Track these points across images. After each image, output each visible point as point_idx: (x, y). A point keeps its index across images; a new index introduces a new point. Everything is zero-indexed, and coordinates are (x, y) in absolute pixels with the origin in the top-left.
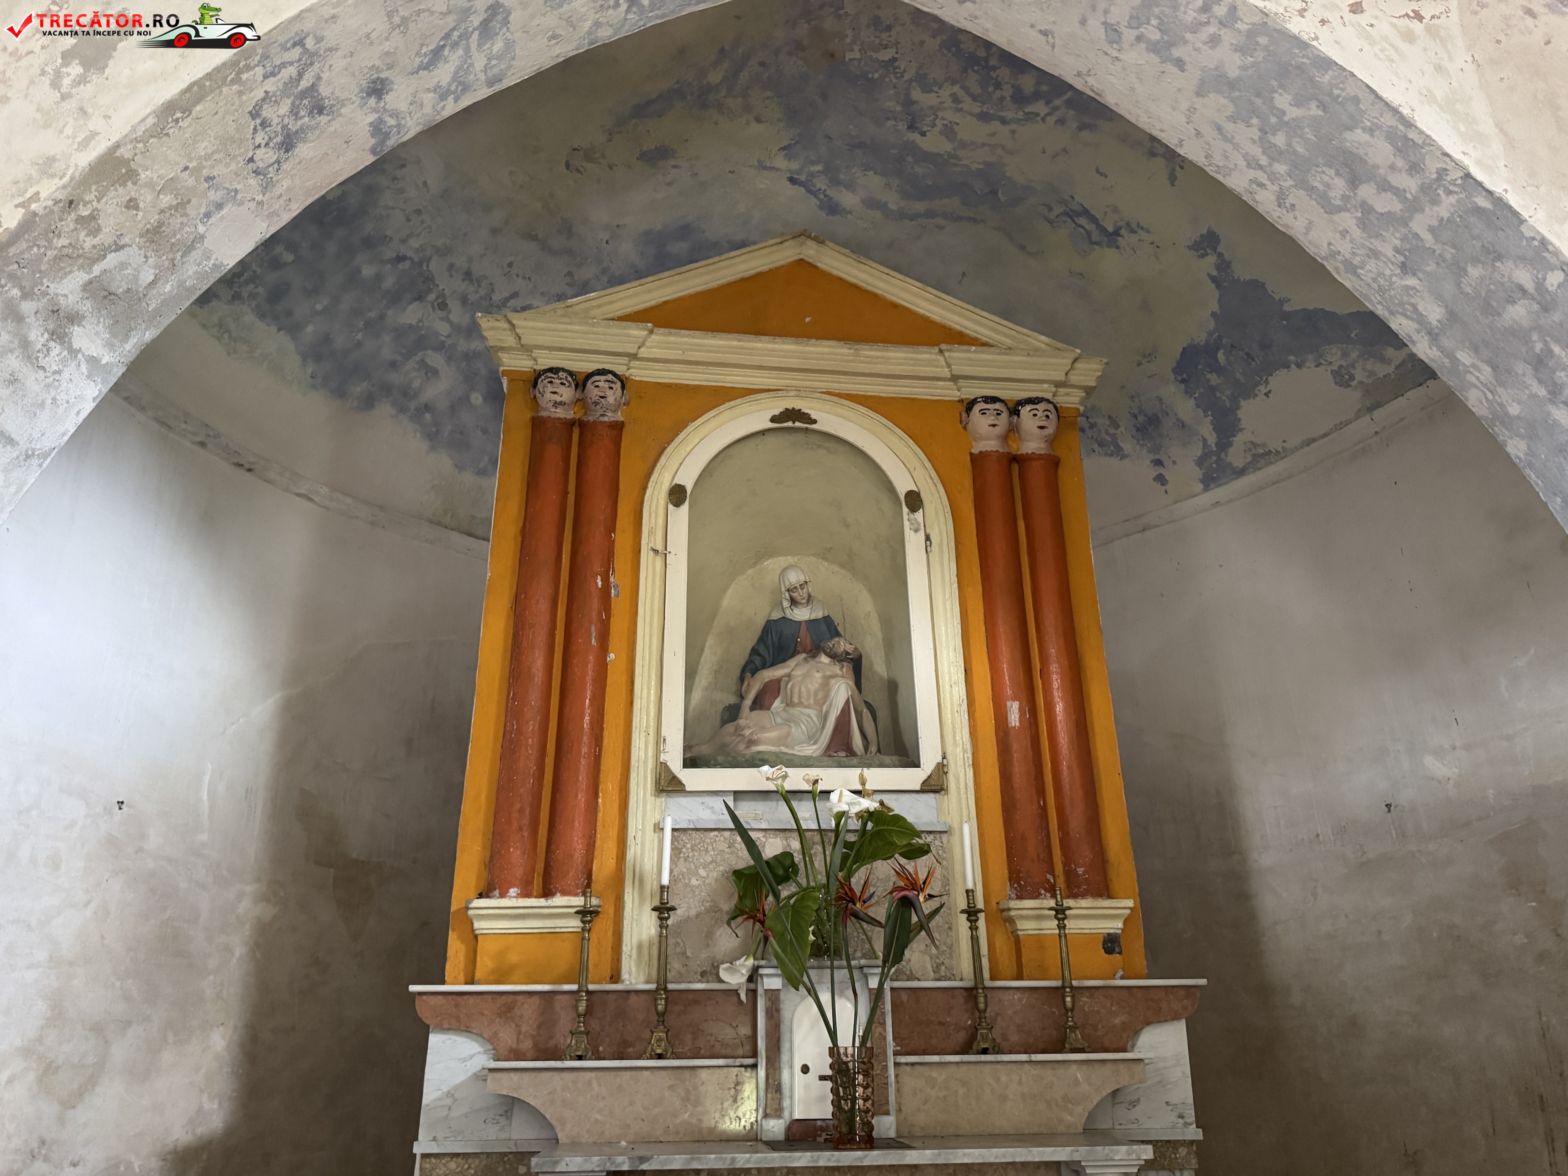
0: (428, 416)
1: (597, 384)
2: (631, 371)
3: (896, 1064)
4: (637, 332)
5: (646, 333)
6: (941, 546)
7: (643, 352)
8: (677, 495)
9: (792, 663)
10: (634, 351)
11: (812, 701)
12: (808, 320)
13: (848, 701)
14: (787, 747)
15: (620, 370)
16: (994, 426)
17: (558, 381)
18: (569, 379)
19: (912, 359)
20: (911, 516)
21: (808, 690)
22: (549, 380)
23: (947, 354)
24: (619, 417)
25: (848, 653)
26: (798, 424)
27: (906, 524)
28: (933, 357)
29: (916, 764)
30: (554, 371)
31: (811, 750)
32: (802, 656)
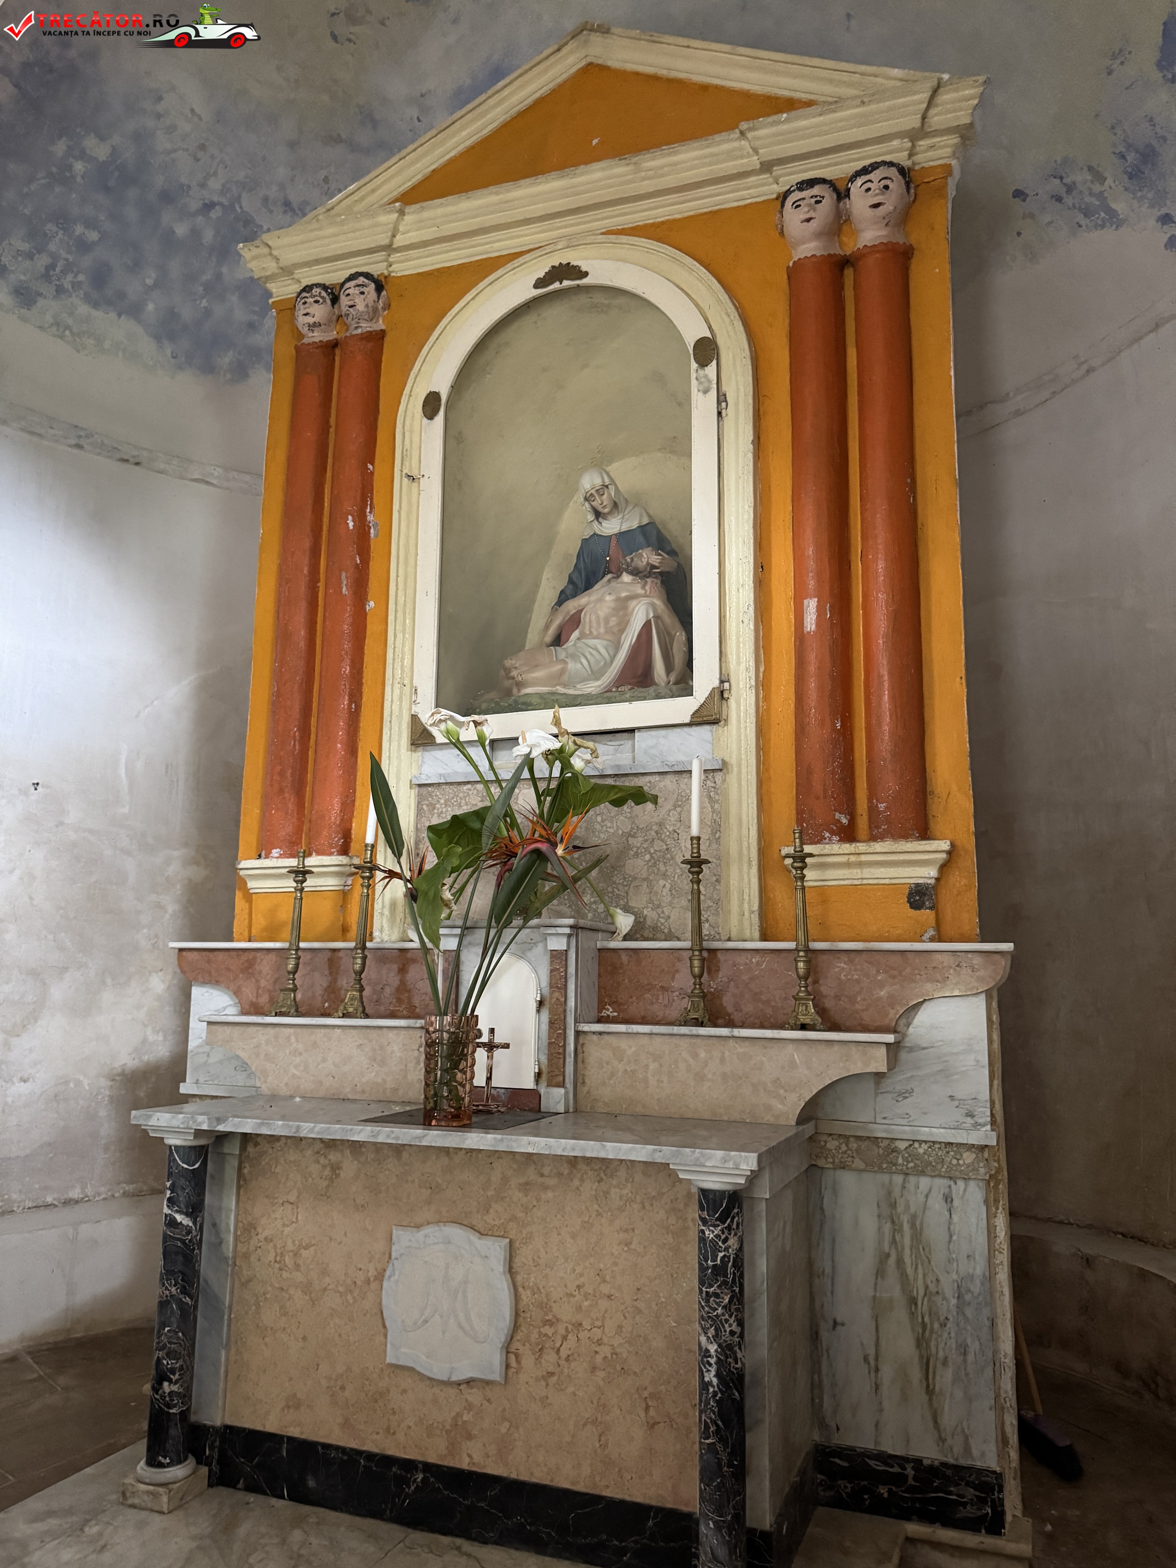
1: (347, 292)
2: (394, 266)
3: (578, 1033)
4: (386, 217)
5: (396, 215)
6: (737, 404)
7: (399, 241)
8: (431, 405)
9: (598, 586)
10: (386, 242)
11: (602, 630)
12: (595, 142)
13: (648, 624)
14: (565, 686)
15: (377, 269)
16: (808, 220)
17: (311, 300)
18: (324, 294)
19: (706, 157)
20: (701, 372)
21: (598, 617)
22: (303, 301)
23: (750, 135)
24: (380, 325)
25: (653, 567)
26: (566, 283)
27: (694, 383)
28: (736, 144)
29: (688, 691)
30: (308, 289)
31: (593, 687)
32: (609, 576)
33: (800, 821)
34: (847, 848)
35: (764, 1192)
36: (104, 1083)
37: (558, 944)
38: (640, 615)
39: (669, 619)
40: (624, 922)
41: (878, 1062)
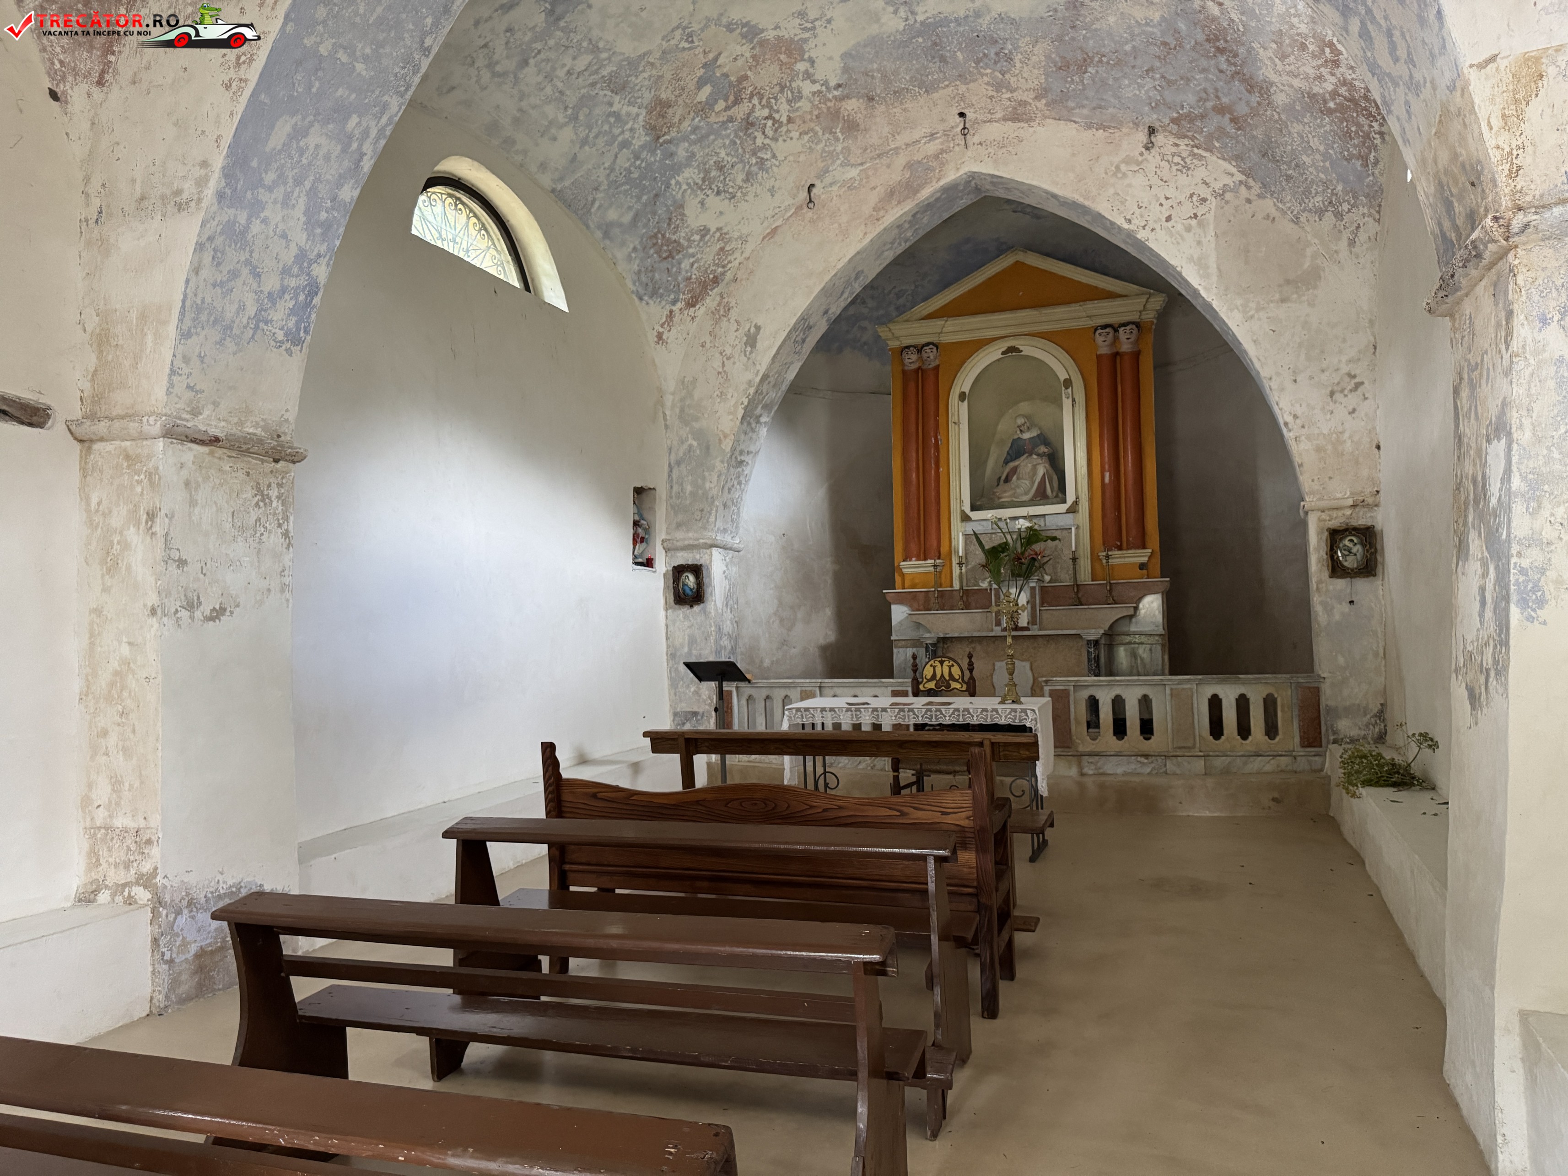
0: (866, 347)
1: (926, 350)
2: (941, 340)
3: (1040, 611)
4: (940, 322)
5: (944, 321)
6: (1079, 403)
7: (945, 330)
8: (962, 396)
9: (1022, 458)
10: (940, 330)
11: (1026, 475)
13: (1044, 475)
14: (1016, 498)
15: (935, 341)
16: (1106, 339)
17: (911, 352)
18: (915, 349)
19: (1066, 311)
20: (1066, 391)
21: (1026, 472)
22: (907, 351)
23: (1083, 307)
24: (937, 362)
25: (1047, 454)
26: (1014, 354)
27: (1064, 394)
28: (1077, 307)
29: (1065, 502)
30: (908, 347)
31: (1026, 498)
32: (1026, 455)
33: (1104, 544)
34: (1120, 552)
35: (1103, 641)
36: (817, 650)
37: (1032, 584)
38: (1041, 471)
39: (1051, 471)
40: (1047, 578)
41: (1131, 612)
